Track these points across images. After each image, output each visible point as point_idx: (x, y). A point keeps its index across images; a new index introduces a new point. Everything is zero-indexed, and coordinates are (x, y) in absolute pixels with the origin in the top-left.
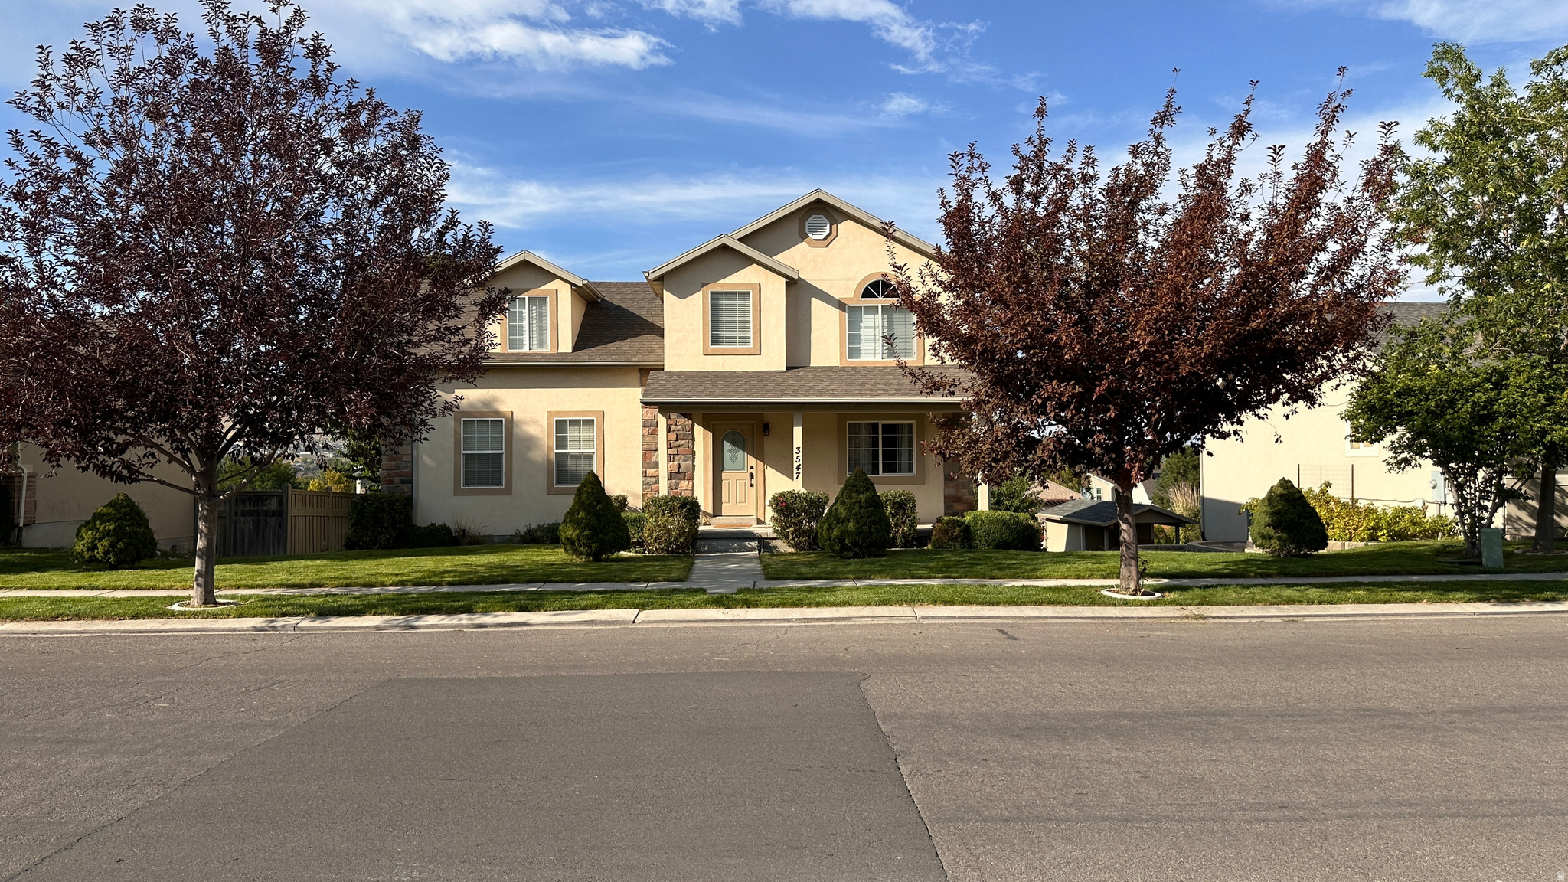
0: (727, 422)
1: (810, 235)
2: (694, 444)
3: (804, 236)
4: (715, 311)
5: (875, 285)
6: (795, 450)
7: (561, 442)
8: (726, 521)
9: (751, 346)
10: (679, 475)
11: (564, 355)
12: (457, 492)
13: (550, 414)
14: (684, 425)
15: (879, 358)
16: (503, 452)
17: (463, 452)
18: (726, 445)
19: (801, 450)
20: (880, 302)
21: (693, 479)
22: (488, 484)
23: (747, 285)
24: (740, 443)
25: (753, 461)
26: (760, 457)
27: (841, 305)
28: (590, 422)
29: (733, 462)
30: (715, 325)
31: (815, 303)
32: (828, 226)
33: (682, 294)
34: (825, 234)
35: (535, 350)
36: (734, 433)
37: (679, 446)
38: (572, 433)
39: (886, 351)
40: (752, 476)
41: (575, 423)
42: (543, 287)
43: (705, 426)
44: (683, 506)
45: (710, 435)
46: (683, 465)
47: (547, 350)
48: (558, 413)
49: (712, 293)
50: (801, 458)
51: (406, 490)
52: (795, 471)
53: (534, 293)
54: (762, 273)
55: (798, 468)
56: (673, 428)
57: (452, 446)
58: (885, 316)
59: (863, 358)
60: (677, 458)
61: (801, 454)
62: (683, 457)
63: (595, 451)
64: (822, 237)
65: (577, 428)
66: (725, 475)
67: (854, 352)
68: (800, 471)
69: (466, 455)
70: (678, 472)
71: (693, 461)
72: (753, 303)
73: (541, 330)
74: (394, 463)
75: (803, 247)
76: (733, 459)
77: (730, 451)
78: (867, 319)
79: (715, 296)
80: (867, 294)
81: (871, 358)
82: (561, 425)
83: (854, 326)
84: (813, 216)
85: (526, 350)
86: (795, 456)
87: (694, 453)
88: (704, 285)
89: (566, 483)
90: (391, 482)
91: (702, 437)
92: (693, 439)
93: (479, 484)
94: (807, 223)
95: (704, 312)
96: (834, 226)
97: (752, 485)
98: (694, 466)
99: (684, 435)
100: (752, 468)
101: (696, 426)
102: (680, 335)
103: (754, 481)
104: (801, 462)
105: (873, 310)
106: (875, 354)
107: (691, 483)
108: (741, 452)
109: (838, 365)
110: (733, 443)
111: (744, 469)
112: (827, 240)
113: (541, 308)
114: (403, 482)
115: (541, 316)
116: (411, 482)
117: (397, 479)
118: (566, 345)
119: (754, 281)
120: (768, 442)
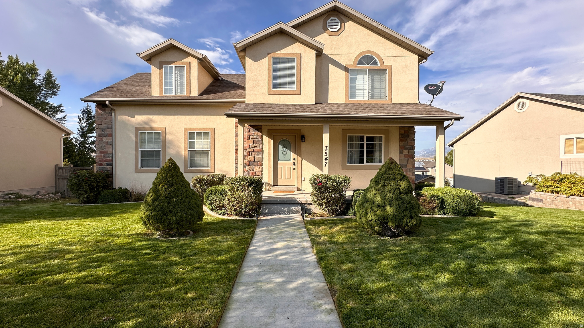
0: (281, 135)
1: (329, 28)
2: (262, 146)
3: (325, 29)
4: (275, 69)
5: (365, 57)
6: (324, 148)
7: (192, 144)
8: (280, 189)
9: (296, 89)
10: (255, 163)
11: (194, 97)
12: (137, 171)
13: (186, 129)
14: (257, 135)
15: (366, 99)
16: (161, 149)
17: (139, 149)
18: (281, 147)
19: (328, 148)
20: (367, 67)
21: (262, 165)
22: (153, 166)
23: (294, 54)
24: (287, 145)
25: (295, 156)
26: (299, 154)
27: (346, 69)
28: (207, 134)
29: (284, 157)
30: (275, 77)
31: (331, 67)
32: (340, 24)
33: (256, 59)
34: (338, 29)
35: (178, 94)
36: (284, 141)
37: (255, 147)
38: (198, 140)
39: (370, 96)
40: (294, 164)
41: (199, 134)
42: (183, 61)
43: (269, 136)
44: (250, 185)
45: (271, 141)
46: (257, 157)
47: (184, 94)
48: (190, 129)
49: (273, 58)
50: (328, 153)
51: (109, 169)
52: (324, 161)
53: (178, 64)
54: (302, 48)
55: (326, 159)
56: (251, 137)
57: (134, 146)
58: (370, 76)
59: (357, 99)
60: (253, 153)
61: (328, 151)
62: (257, 153)
63: (210, 149)
64: (336, 30)
65: (200, 137)
66: (279, 163)
67: (353, 96)
68: (327, 161)
69: (142, 151)
70: (254, 162)
71: (262, 155)
72: (297, 66)
73: (182, 84)
74: (102, 155)
75: (325, 35)
76: (285, 154)
77: (282, 150)
78: (360, 78)
79: (275, 60)
80: (360, 63)
81: (362, 99)
82: (191, 135)
83: (353, 80)
84: (331, 18)
85: (173, 94)
86: (324, 152)
87: (262, 151)
88: (269, 54)
89: (194, 166)
90: (101, 165)
91: (267, 142)
92: (262, 143)
93: (148, 166)
94: (328, 22)
95: (269, 69)
96: (343, 24)
97: (294, 169)
98: (263, 158)
99: (257, 141)
100: (294, 159)
101: (264, 137)
102: (255, 82)
103: (296, 167)
104: (328, 156)
105: (363, 72)
106: (364, 97)
107: (261, 167)
108: (288, 151)
109: (344, 102)
110: (284, 146)
111: (290, 160)
112: (338, 33)
113: (181, 72)
114: (108, 165)
115: (182, 76)
116: (112, 165)
117: (104, 163)
118: (195, 93)
119: (298, 52)
120: (304, 145)
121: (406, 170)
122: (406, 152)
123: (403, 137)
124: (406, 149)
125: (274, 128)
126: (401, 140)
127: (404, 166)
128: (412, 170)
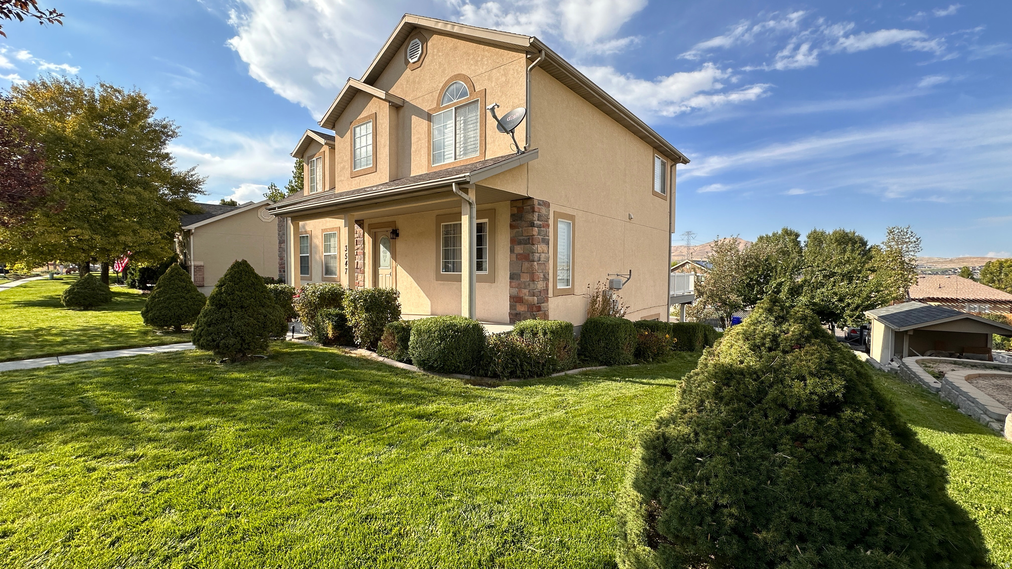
0: (380, 230)
1: (410, 59)
2: (364, 247)
3: (407, 63)
4: (356, 143)
9: (372, 165)
10: (358, 270)
15: (453, 160)
16: (309, 255)
18: (382, 247)
20: (453, 105)
21: (364, 273)
23: (370, 116)
24: (388, 245)
26: (394, 257)
27: (429, 117)
28: (336, 235)
29: (385, 261)
31: (414, 119)
32: (421, 46)
33: (342, 134)
34: (419, 55)
35: (319, 191)
36: (385, 238)
37: (358, 249)
42: (320, 151)
43: (369, 234)
45: (371, 240)
46: (359, 263)
49: (354, 128)
50: (347, 255)
53: (317, 156)
54: (377, 103)
59: (443, 162)
63: (337, 254)
64: (417, 59)
66: (380, 271)
70: (357, 268)
72: (373, 132)
75: (407, 72)
76: (385, 258)
77: (383, 252)
79: (357, 131)
80: (446, 100)
82: (327, 237)
84: (412, 42)
85: (316, 191)
88: (351, 124)
89: (329, 274)
91: (368, 242)
92: (364, 244)
94: (408, 50)
95: (351, 144)
96: (425, 45)
99: (360, 241)
101: (366, 234)
102: (342, 165)
103: (392, 276)
106: (452, 157)
107: (363, 276)
108: (388, 253)
109: (426, 172)
110: (385, 246)
112: (420, 62)
119: (374, 111)
120: (400, 244)
121: (519, 284)
122: (519, 249)
123: (514, 221)
124: (520, 243)
125: (373, 222)
126: (512, 227)
127: (516, 276)
128: (529, 285)
